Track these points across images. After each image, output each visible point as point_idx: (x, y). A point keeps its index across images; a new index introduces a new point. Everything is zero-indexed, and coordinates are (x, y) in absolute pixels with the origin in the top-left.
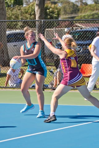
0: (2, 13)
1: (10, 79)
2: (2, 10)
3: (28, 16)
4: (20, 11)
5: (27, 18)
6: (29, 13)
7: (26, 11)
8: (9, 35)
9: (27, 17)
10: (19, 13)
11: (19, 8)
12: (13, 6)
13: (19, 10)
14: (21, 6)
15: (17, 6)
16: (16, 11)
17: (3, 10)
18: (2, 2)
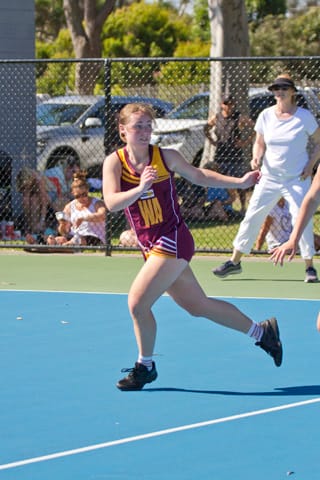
0: (237, 36)
1: (272, 227)
2: (236, 28)
3: (301, 44)
4: (278, 30)
5: (298, 50)
6: (305, 37)
7: (296, 31)
8: (254, 101)
9: (298, 46)
10: (275, 37)
11: (275, 22)
12: (258, 17)
13: (275, 27)
14: (281, 16)
15: (271, 16)
16: (267, 31)
17: (241, 28)
18: (236, 5)
